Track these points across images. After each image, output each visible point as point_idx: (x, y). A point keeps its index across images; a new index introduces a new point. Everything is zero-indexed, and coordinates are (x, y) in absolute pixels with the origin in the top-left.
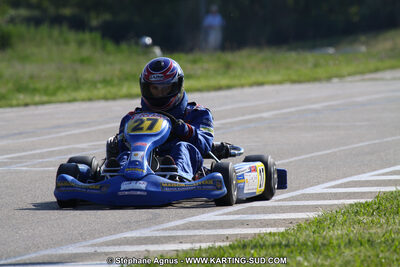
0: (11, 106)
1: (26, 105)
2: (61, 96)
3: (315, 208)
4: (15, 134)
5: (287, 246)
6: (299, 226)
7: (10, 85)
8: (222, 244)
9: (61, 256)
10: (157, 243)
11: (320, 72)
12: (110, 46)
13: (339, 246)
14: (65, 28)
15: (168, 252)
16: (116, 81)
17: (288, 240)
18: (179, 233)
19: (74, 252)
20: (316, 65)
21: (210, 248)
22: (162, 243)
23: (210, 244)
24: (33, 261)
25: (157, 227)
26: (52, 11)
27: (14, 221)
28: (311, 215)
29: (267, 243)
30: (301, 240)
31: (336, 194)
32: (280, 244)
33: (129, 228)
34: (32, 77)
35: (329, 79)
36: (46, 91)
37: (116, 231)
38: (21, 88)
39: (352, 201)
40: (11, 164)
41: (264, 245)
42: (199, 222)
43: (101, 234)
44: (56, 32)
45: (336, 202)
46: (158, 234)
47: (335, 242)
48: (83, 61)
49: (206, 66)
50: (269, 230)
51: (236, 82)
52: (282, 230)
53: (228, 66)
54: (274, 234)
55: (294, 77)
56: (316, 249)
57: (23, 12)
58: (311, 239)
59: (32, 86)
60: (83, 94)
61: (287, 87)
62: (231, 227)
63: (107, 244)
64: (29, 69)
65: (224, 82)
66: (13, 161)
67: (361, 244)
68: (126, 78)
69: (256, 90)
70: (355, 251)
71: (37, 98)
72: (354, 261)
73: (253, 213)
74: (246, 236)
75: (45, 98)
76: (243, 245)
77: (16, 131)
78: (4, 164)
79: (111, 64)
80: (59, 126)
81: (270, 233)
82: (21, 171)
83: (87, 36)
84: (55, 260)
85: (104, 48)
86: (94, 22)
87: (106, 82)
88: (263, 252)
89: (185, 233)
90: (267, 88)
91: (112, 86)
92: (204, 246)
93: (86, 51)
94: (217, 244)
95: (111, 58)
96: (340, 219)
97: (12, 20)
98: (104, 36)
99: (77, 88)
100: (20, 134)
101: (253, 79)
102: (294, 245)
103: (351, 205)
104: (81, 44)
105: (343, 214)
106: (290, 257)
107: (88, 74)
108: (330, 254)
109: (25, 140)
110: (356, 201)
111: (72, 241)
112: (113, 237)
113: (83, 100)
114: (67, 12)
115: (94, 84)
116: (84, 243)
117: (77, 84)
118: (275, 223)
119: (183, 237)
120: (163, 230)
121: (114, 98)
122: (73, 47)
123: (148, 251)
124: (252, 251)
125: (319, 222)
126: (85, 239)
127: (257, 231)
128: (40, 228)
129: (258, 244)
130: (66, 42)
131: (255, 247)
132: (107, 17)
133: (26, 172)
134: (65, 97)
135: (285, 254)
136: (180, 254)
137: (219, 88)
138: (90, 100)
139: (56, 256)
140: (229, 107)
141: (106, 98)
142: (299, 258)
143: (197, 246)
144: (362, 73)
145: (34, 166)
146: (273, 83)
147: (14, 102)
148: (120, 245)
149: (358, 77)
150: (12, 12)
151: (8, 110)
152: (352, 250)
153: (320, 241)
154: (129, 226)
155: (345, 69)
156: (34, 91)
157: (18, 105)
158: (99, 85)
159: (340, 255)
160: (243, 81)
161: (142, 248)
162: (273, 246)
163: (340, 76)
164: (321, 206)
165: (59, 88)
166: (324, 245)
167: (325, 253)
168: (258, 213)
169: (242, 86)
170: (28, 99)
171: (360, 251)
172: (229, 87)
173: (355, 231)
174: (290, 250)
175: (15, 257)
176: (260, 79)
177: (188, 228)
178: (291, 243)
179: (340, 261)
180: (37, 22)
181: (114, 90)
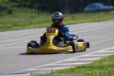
0: (12, 30)
1: (17, 30)
2: (26, 27)
3: (100, 57)
4: (13, 38)
5: (92, 67)
6: (95, 62)
7: (12, 24)
8: (73, 67)
9: (28, 71)
10: (55, 67)
11: (100, 19)
12: (40, 13)
13: (107, 67)
14: (27, 8)
15: (58, 70)
16: (42, 22)
17: (92, 65)
18: (61, 64)
19: (31, 70)
20: (99, 17)
21: (70, 68)
22: (56, 67)
23: (70, 67)
24: (20, 73)
25: (55, 63)
26: (23, 3)
27: (14, 62)
28: (99, 59)
29: (86, 67)
30: (96, 65)
31: (105, 53)
32: (90, 67)
33: (47, 63)
34: (18, 22)
35: (103, 21)
36: (22, 26)
37: (43, 64)
38: (15, 25)
39: (110, 55)
40: (13, 46)
41: (85, 67)
42: (67, 61)
43: (39, 65)
44: (25, 9)
45: (106, 55)
46: (55, 65)
47: (106, 66)
48: (32, 17)
49: (68, 18)
50: (86, 63)
51: (76, 22)
52: (90, 63)
53: (74, 18)
54: (88, 64)
55: (93, 20)
56: (100, 68)
57: (15, 4)
58: (99, 65)
59: (18, 24)
60: (33, 26)
61: (91, 23)
62: (76, 62)
63: (41, 68)
64: (17, 20)
65: (73, 22)
66: (13, 45)
67: (113, 66)
68: (45, 22)
69: (82, 24)
70: (111, 68)
71: (20, 28)
72: (111, 71)
73: (82, 59)
74: (80, 65)
75: (22, 28)
76: (79, 67)
77: (14, 37)
78: (11, 46)
79: (41, 18)
80: (26, 35)
81: (87, 64)
82: (16, 48)
83: (33, 10)
84: (26, 73)
85: (38, 13)
86: (35, 6)
87: (39, 23)
88: (85, 69)
89: (63, 64)
90: (85, 24)
91: (41, 24)
92: (68, 68)
93: (33, 14)
94: (72, 67)
95: (40, 16)
96: (107, 59)
97: (12, 6)
98: (38, 10)
99: (31, 25)
100: (15, 38)
101: (81, 21)
102: (94, 67)
103: (110, 56)
104: (32, 12)
105: (108, 58)
106: (93, 70)
107: (34, 21)
108: (104, 69)
109: (16, 39)
110: (111, 54)
111: (31, 67)
112: (42, 66)
113: (33, 28)
114: (28, 3)
115: (36, 23)
116: (34, 68)
117: (31, 24)
118: (88, 61)
119: (62, 65)
120: (56, 63)
121: (42, 27)
122: (29, 13)
123: (52, 69)
124: (82, 69)
125: (101, 60)
126: (34, 67)
127: (83, 63)
128: (21, 64)
129: (84, 67)
130: (28, 12)
131: (83, 68)
132: (39, 5)
133: (17, 48)
134: (27, 27)
135: (91, 69)
136: (61, 70)
137: (71, 24)
138: (35, 28)
139: (26, 71)
140: (75, 29)
141: (39, 27)
142: (96, 70)
143: (66, 68)
144: (112, 19)
145: (19, 46)
146: (87, 22)
147: (13, 29)
148: (44, 68)
149: (111, 20)
150: (12, 4)
151: (11, 31)
152: (110, 68)
153: (101, 66)
154: (46, 63)
155: (107, 18)
156: (19, 26)
157: (14, 30)
158: (37, 24)
159: (107, 70)
160: (78, 22)
161: (51, 69)
162: (88, 67)
163: (106, 20)
164: (101, 56)
165: (26, 25)
166: (102, 67)
167: (103, 69)
168: (83, 58)
169: (78, 23)
170: (17, 28)
171: (113, 68)
172: (74, 24)
173: (111, 63)
174: (93, 68)
175: (14, 72)
176: (83, 21)
177: (64, 63)
178: (93, 66)
179: (107, 71)
180: (19, 6)
181: (41, 25)
